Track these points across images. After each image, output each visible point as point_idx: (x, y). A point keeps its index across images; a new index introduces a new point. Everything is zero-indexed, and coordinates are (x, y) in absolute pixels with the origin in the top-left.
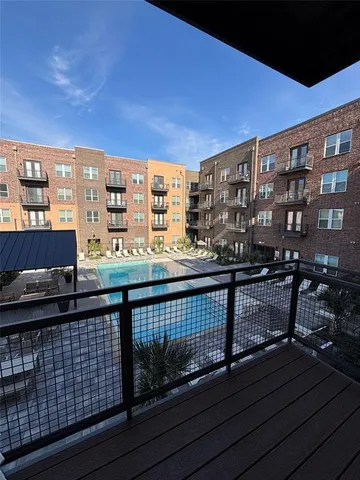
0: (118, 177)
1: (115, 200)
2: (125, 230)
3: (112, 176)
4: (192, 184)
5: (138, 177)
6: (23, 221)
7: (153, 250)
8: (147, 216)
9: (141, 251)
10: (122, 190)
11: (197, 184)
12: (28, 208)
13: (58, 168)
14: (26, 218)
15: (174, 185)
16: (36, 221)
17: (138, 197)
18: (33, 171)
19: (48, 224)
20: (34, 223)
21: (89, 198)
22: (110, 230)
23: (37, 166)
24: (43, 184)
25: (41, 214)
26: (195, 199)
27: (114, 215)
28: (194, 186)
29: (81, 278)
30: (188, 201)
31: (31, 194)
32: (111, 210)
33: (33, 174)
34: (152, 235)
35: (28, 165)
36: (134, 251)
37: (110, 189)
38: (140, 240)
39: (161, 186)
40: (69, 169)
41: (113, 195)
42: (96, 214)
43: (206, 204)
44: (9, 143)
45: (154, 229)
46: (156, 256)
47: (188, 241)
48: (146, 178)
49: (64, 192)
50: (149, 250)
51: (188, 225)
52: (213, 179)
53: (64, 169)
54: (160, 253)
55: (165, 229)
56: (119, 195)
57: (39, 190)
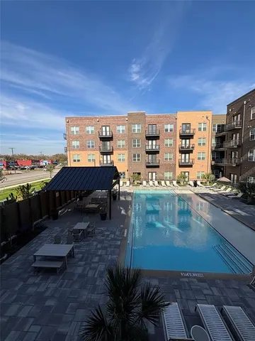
0: (154, 128)
1: (152, 145)
2: (158, 167)
3: (150, 129)
4: (219, 126)
5: (169, 127)
6: (100, 161)
7: (178, 183)
8: (175, 156)
9: (168, 183)
10: (156, 138)
11: (223, 125)
12: (103, 154)
13: (118, 128)
14: (101, 159)
15: (200, 129)
16: (106, 160)
17: (168, 142)
18: (106, 132)
19: (112, 162)
20: (105, 162)
21: (135, 146)
22: (148, 167)
23: (108, 128)
24: (110, 139)
25: (109, 156)
26: (221, 139)
27: (150, 156)
28: (221, 128)
29: (122, 198)
30: (214, 141)
31: (104, 145)
32: (148, 153)
33: (106, 134)
34: (179, 171)
35: (104, 128)
36: (163, 182)
37: (149, 138)
38: (168, 175)
39: (188, 131)
40: (124, 128)
41: (150, 142)
42: (139, 156)
43: (233, 143)
44: (96, 118)
45: (180, 166)
46: (180, 188)
47: (213, 177)
48: (175, 127)
49: (121, 143)
50: (175, 182)
51: (213, 163)
52: (241, 118)
53: (121, 128)
54: (184, 185)
55: (191, 166)
56: (154, 142)
57: (108, 143)
